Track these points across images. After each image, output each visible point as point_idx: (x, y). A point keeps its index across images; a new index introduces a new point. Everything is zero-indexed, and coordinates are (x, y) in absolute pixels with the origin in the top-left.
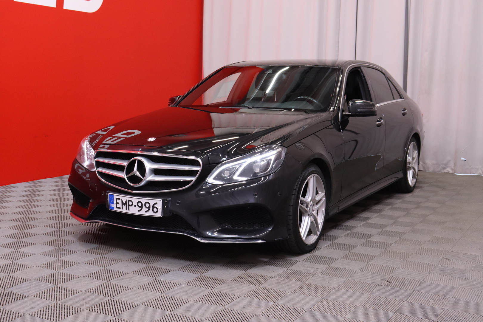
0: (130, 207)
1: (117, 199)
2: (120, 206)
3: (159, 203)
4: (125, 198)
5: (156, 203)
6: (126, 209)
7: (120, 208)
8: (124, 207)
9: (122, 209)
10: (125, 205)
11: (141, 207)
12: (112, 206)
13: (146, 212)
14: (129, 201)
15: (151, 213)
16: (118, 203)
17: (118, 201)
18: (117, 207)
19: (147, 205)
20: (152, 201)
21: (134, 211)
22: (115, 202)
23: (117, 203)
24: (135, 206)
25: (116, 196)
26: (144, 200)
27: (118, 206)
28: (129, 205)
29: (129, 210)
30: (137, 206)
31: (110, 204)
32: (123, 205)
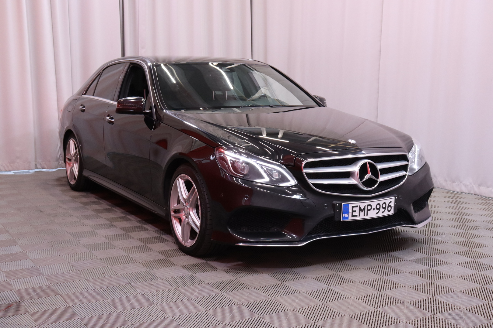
0: (368, 212)
1: (353, 207)
2: (357, 213)
3: (393, 201)
4: (362, 204)
5: (391, 202)
6: (364, 215)
7: (356, 216)
8: (362, 214)
9: (360, 215)
10: (363, 211)
11: (379, 209)
12: (347, 215)
13: (382, 212)
14: (368, 205)
15: (386, 213)
16: (355, 211)
17: (354, 209)
18: (353, 216)
19: (384, 206)
20: (388, 201)
21: (372, 214)
22: (350, 211)
23: (353, 211)
24: (374, 209)
25: (351, 204)
26: (382, 202)
27: (354, 214)
28: (368, 210)
29: (367, 215)
30: (375, 209)
31: (343, 214)
32: (361, 212)
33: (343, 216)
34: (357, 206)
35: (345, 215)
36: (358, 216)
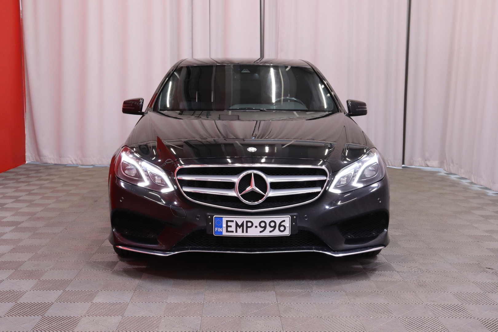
0: (249, 229)
1: (227, 221)
2: (233, 229)
3: (287, 220)
4: (240, 220)
5: (284, 221)
6: (243, 232)
7: (233, 232)
8: (239, 230)
9: (236, 232)
10: (241, 228)
11: (265, 227)
12: (220, 230)
13: (271, 232)
14: (247, 222)
15: (277, 233)
16: (231, 226)
17: (229, 224)
18: (227, 231)
19: (273, 224)
20: (278, 219)
21: (254, 232)
22: (224, 225)
23: (227, 226)
24: (256, 227)
25: (225, 218)
26: (268, 219)
27: (229, 229)
28: (247, 227)
29: (247, 232)
30: (258, 226)
31: (216, 228)
32: (238, 228)
33: (216, 230)
34: (233, 221)
35: (218, 229)
36: (235, 231)
